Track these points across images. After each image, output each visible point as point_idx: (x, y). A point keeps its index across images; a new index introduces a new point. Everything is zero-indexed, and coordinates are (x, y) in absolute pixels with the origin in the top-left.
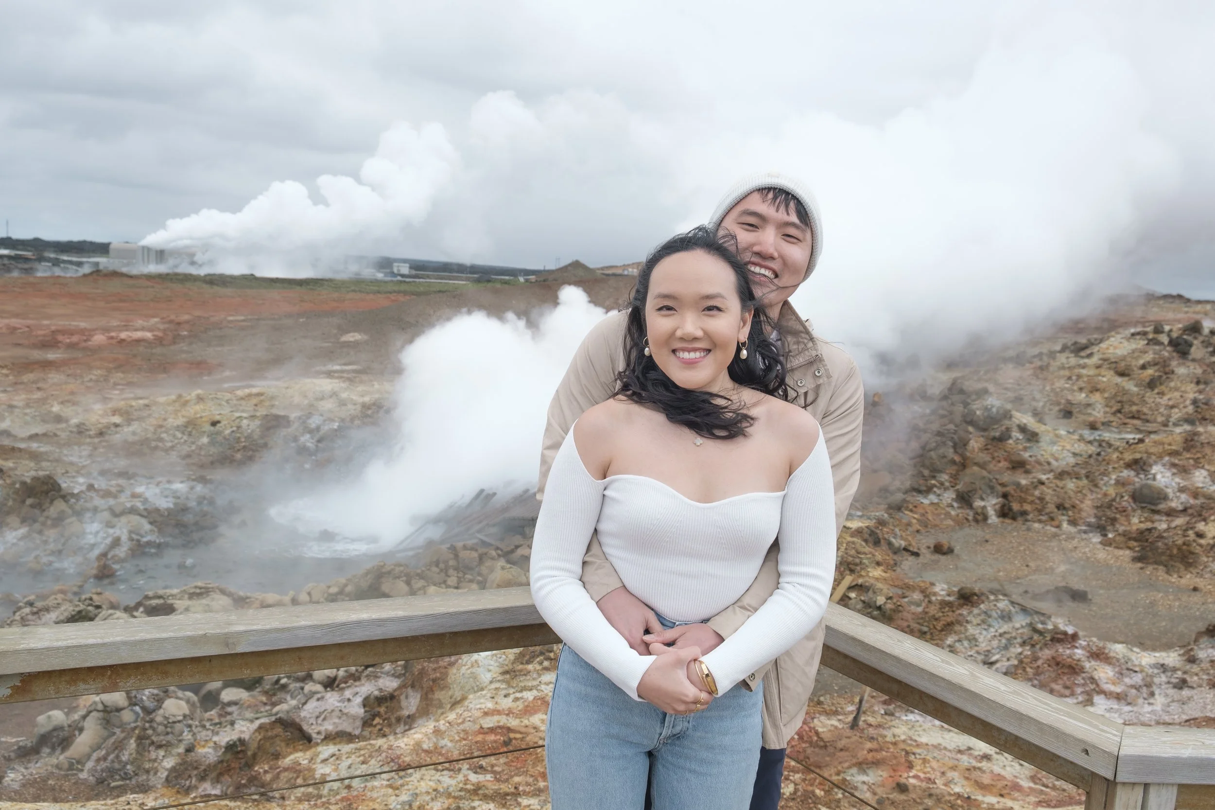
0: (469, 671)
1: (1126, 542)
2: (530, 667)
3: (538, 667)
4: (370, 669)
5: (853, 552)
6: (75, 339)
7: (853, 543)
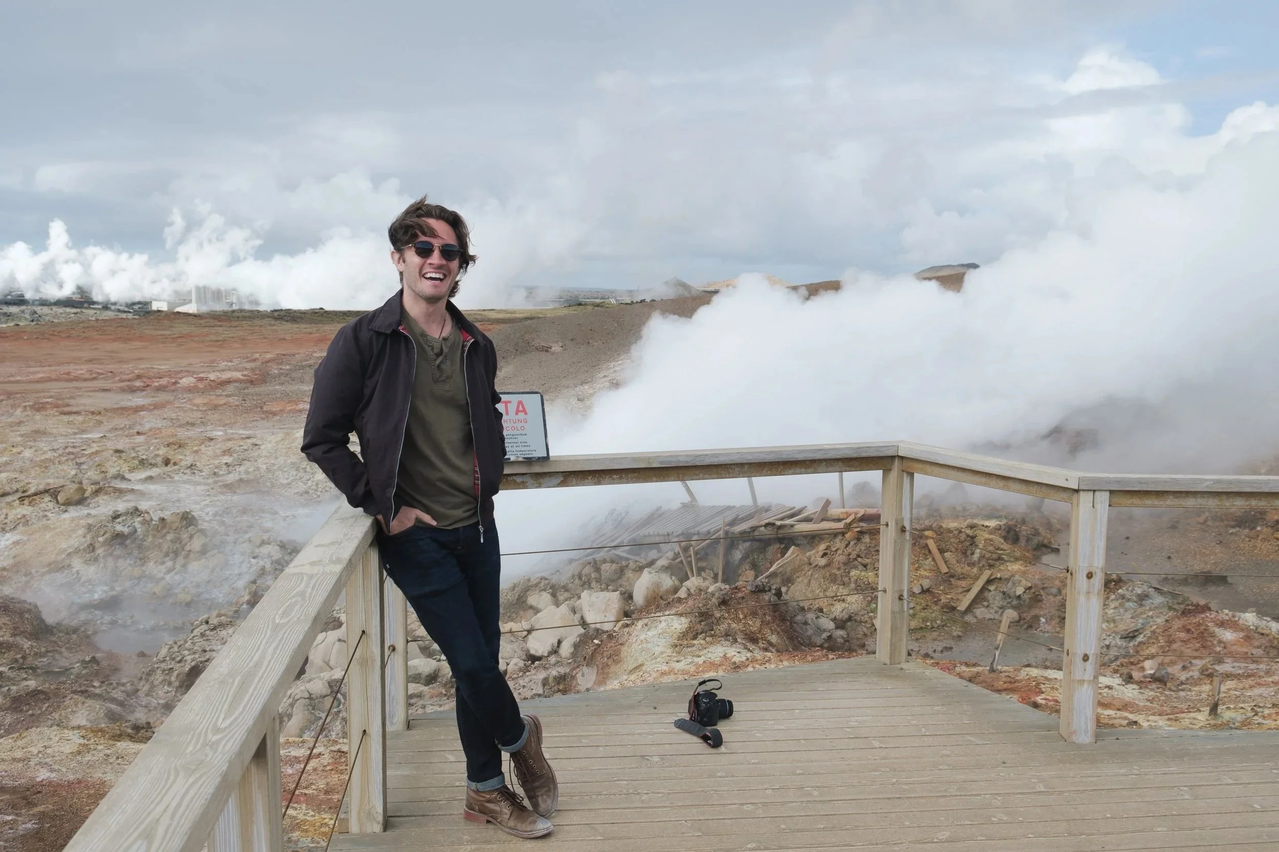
0: (640, 647)
1: (1273, 534)
2: (695, 642)
3: (702, 642)
4: (537, 663)
5: (991, 548)
6: (164, 381)
7: (991, 540)
